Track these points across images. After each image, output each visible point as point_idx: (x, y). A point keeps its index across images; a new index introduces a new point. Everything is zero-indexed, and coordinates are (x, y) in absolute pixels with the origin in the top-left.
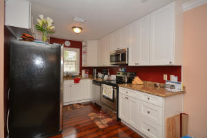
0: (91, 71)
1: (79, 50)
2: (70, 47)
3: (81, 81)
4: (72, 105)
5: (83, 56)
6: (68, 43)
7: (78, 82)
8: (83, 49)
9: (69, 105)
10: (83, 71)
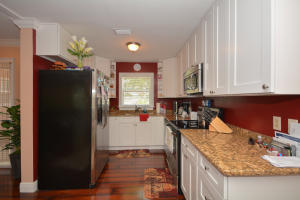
0: (170, 104)
1: (152, 74)
2: (141, 71)
3: (150, 119)
4: (137, 151)
5: (159, 83)
6: (137, 67)
7: (146, 120)
8: (159, 73)
9: (133, 151)
10: (158, 105)
